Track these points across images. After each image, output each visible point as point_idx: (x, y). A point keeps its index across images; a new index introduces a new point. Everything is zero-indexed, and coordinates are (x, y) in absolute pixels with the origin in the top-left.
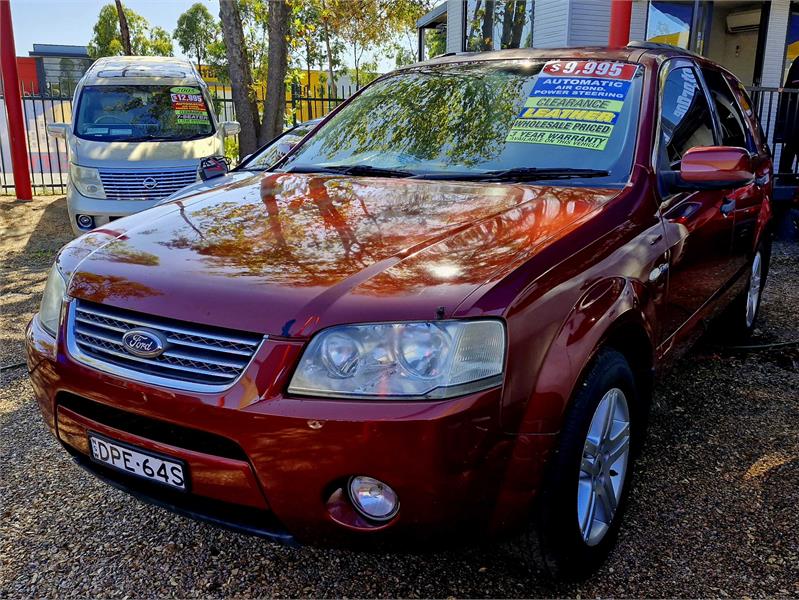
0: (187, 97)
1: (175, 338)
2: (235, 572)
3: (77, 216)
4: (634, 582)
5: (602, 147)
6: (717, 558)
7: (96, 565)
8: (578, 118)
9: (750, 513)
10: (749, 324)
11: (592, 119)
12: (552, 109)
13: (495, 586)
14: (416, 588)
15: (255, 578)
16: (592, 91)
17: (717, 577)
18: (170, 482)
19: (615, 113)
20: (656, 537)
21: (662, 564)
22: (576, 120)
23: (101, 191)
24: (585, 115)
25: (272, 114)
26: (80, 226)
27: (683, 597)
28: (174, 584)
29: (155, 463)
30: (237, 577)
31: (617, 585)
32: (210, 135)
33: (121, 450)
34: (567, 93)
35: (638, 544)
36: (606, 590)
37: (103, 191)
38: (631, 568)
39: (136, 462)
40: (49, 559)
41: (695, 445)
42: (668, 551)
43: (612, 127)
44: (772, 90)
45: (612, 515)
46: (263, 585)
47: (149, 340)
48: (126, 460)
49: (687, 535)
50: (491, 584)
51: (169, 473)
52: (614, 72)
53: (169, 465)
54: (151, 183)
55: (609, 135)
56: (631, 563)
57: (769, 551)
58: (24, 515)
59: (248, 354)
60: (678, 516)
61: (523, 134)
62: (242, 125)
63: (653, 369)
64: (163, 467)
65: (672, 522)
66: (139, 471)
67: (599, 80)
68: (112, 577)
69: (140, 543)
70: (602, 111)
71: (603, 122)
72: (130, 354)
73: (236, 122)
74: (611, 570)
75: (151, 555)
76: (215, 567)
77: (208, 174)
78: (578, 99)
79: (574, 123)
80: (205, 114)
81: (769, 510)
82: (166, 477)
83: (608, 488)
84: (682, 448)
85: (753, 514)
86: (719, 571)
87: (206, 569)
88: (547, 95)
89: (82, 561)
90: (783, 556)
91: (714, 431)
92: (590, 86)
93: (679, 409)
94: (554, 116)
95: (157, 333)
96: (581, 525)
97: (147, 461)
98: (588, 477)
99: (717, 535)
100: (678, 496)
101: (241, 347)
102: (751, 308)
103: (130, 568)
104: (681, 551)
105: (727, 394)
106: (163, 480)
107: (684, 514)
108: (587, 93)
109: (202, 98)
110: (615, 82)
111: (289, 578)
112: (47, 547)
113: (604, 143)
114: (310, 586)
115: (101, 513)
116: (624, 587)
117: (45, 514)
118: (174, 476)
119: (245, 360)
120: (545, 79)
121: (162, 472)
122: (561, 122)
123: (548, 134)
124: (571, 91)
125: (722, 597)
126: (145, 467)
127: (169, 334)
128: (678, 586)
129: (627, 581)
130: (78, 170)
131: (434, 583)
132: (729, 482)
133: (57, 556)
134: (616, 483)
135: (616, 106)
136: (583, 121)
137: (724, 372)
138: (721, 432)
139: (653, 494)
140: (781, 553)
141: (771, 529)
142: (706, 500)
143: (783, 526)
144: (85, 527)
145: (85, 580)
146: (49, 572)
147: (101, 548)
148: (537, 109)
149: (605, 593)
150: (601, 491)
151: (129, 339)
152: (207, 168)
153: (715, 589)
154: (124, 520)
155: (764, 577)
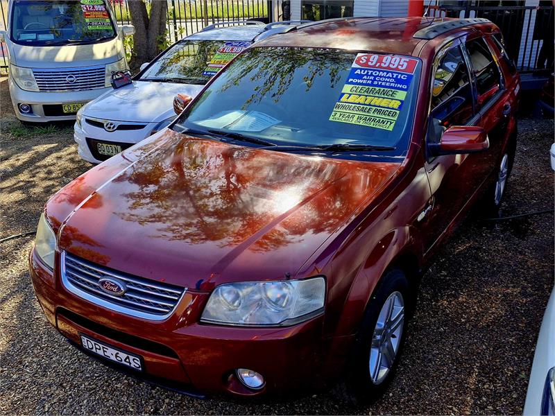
0: (93, 8)
1: (131, 285)
2: (167, 401)
3: (19, 104)
4: (403, 403)
5: (391, 129)
6: (454, 385)
7: (82, 398)
8: (377, 104)
9: (478, 353)
10: (497, 202)
11: (386, 105)
12: (360, 95)
13: (322, 407)
14: (275, 409)
15: (179, 404)
16: (387, 82)
17: (452, 399)
18: (132, 366)
19: (401, 101)
20: (419, 371)
21: (421, 390)
22: (375, 106)
23: (36, 86)
24: (381, 102)
25: (158, 12)
26: (21, 112)
27: (431, 413)
28: (131, 410)
29: (123, 356)
30: (169, 404)
31: (393, 405)
32: (113, 38)
33: (101, 346)
34: (370, 82)
35: (408, 377)
36: (387, 408)
37: (37, 86)
38: (402, 393)
39: (111, 353)
40: (52, 394)
41: (451, 301)
42: (425, 381)
43: (398, 112)
44: (531, 8)
45: (392, 362)
46: (185, 410)
47: (116, 286)
48: (104, 351)
49: (438, 370)
50: (319, 406)
51: (131, 361)
52: (402, 66)
53: (131, 358)
54: (72, 79)
55: (395, 118)
56: (403, 389)
57: (485, 380)
58: (31, 363)
59: (176, 298)
60: (434, 356)
61: (341, 115)
62: (136, 28)
63: (420, 271)
64: (128, 358)
65: (430, 361)
66: (113, 358)
67: (392, 73)
68: (93, 405)
69: (106, 382)
70: (392, 99)
71: (393, 109)
72: (103, 292)
73: (130, 26)
74: (391, 395)
75: (115, 390)
76: (154, 397)
77: (117, 84)
78: (377, 88)
79: (374, 108)
80: (108, 20)
81: (490, 351)
82: (130, 363)
83: (390, 347)
84: (442, 305)
85: (480, 353)
86: (454, 394)
87: (149, 399)
88: (357, 84)
89: (73, 395)
90: (493, 383)
91: (464, 290)
92: (385, 77)
93: (444, 273)
94: (362, 102)
95: (119, 281)
96: (372, 375)
97: (118, 353)
98: (377, 346)
99: (455, 369)
100: (436, 341)
101: (171, 294)
102: (499, 191)
103: (103, 399)
104: (433, 381)
105: (476, 259)
106: (128, 364)
107: (438, 354)
108: (383, 84)
109: (105, 7)
110: (402, 74)
111: (199, 404)
112: (50, 386)
113: (393, 125)
114: (212, 409)
115: (79, 360)
116: (397, 406)
117: (45, 361)
118: (135, 363)
119: (175, 302)
120: (356, 69)
121: (128, 360)
122: (365, 106)
123: (357, 116)
124: (373, 81)
125: (454, 412)
126: (116, 356)
127: (127, 282)
128: (429, 405)
129: (399, 402)
130: (17, 70)
131: (286, 407)
132: (468, 330)
133: (57, 392)
134: (395, 343)
135: (401, 95)
136: (379, 106)
137: (477, 241)
138: (468, 291)
139: (420, 340)
140: (492, 381)
141: (489, 365)
142: (452, 344)
143: (496, 362)
144: (71, 371)
145: (77, 408)
146: (55, 403)
147: (83, 386)
148: (350, 95)
149: (386, 410)
150: (386, 351)
151: (103, 283)
152: (117, 79)
153: (450, 406)
154: (94, 365)
155: (480, 398)
